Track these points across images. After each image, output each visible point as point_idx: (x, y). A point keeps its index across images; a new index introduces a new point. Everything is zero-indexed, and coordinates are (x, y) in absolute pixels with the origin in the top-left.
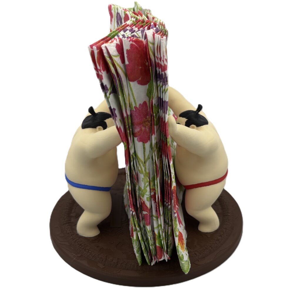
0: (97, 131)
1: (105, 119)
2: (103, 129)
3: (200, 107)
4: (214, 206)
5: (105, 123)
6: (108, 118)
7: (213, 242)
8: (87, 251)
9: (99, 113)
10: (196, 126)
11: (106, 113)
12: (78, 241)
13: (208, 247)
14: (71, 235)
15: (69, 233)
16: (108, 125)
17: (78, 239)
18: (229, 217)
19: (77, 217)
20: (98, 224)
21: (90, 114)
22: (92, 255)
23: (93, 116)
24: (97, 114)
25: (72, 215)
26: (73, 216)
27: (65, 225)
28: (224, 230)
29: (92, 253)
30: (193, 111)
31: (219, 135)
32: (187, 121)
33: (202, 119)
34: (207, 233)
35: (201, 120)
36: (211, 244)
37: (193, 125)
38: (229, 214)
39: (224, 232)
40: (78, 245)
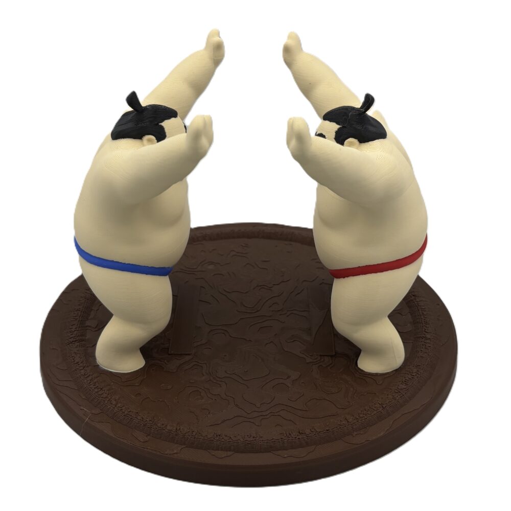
0: (144, 145)
1: (163, 121)
2: (156, 141)
3: (369, 101)
4: (395, 317)
5: (162, 128)
6: (169, 117)
7: (388, 395)
8: (114, 402)
9: (149, 106)
10: (359, 141)
11: (165, 107)
12: (96, 380)
13: (376, 405)
14: (82, 368)
15: (78, 363)
16: (167, 134)
17: (97, 377)
18: (428, 341)
19: (99, 329)
20: (141, 346)
21: (130, 109)
22: (124, 412)
23: (136, 112)
24: (146, 108)
25: (88, 323)
26: (89, 326)
27: (71, 345)
28: (415, 370)
29: (124, 408)
30: (353, 108)
31: (413, 166)
32: (339, 129)
33: (372, 125)
34: (377, 375)
35: (371, 128)
36: (382, 398)
37: (351, 140)
38: (428, 336)
39: (414, 374)
40: (96, 390)
